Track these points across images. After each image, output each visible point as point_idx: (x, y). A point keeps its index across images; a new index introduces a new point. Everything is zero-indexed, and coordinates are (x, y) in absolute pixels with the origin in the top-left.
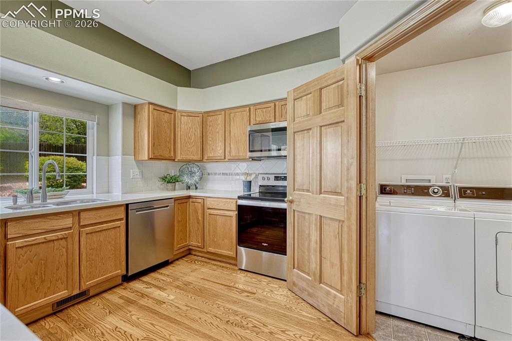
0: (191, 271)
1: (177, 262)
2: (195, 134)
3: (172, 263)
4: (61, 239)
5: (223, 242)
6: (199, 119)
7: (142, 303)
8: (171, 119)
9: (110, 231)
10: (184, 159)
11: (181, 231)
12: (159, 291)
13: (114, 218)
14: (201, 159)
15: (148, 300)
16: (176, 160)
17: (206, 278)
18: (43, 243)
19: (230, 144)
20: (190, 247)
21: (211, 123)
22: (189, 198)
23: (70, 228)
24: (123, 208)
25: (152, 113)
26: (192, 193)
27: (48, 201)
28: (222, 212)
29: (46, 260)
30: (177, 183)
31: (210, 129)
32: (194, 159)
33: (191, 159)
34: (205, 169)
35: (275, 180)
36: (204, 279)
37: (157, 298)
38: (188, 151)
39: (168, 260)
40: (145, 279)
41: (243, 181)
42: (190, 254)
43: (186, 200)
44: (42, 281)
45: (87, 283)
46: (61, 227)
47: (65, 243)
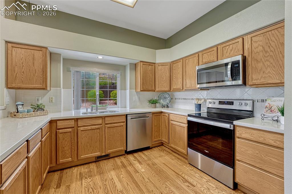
0: (159, 157)
1: (154, 149)
2: (166, 75)
3: (151, 148)
4: (97, 129)
5: (179, 143)
6: (168, 67)
7: (128, 169)
8: (153, 68)
9: (118, 127)
10: (160, 90)
11: (157, 131)
12: (139, 164)
13: (120, 121)
14: (170, 90)
15: (132, 168)
16: (156, 91)
17: (166, 163)
18: (91, 130)
19: (186, 80)
20: (162, 142)
21: (175, 68)
22: (162, 113)
23: (101, 124)
24: (124, 116)
25: (142, 66)
26: (163, 110)
27: (99, 111)
28: (179, 123)
29: (92, 137)
30: (157, 104)
31: (174, 72)
32: (165, 90)
33: (163, 90)
34: (173, 96)
35: (219, 104)
36: (165, 164)
37: (136, 168)
38: (162, 85)
39: (149, 147)
40: (136, 155)
41: (195, 104)
42: (162, 145)
43: (159, 114)
44: (90, 147)
45: (108, 151)
46: (97, 123)
47: (99, 131)
